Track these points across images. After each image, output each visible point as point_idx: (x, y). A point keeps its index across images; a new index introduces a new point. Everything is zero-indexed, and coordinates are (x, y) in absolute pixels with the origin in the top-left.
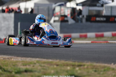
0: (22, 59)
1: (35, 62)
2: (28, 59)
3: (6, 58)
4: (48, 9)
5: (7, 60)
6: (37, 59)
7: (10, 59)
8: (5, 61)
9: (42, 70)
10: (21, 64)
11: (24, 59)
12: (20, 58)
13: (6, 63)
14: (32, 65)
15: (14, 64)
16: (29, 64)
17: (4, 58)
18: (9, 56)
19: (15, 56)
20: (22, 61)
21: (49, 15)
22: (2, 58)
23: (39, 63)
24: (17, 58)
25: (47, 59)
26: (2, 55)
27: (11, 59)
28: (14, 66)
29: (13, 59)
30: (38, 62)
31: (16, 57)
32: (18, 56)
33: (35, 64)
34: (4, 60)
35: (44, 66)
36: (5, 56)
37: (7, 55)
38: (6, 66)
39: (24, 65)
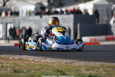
0: (85, 64)
1: (99, 66)
2: (91, 64)
3: (68, 62)
4: (108, 10)
5: (69, 64)
6: (101, 63)
7: (72, 63)
8: (67, 66)
9: (107, 76)
10: (84, 69)
11: (87, 63)
12: (83, 62)
13: (68, 68)
14: (96, 70)
15: (77, 69)
16: (93, 68)
17: (66, 62)
18: (72, 60)
19: (77, 60)
20: (85, 66)
21: (108, 16)
22: (64, 63)
23: (103, 68)
24: (80, 63)
25: (111, 63)
26: (63, 59)
27: (74, 63)
28: (77, 71)
29: (75, 64)
30: (102, 66)
31: (78, 62)
32: (80, 60)
33: (99, 68)
34: (66, 64)
35: (108, 71)
36: (67, 60)
37: (69, 59)
38: (69, 72)
39: (87, 70)
